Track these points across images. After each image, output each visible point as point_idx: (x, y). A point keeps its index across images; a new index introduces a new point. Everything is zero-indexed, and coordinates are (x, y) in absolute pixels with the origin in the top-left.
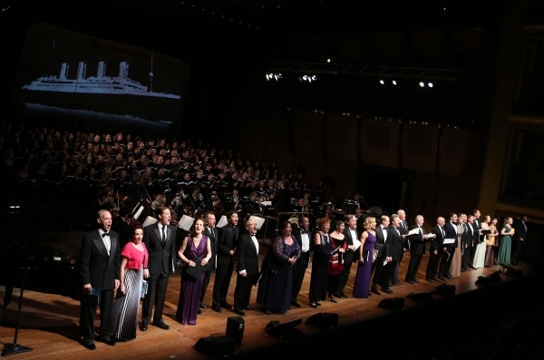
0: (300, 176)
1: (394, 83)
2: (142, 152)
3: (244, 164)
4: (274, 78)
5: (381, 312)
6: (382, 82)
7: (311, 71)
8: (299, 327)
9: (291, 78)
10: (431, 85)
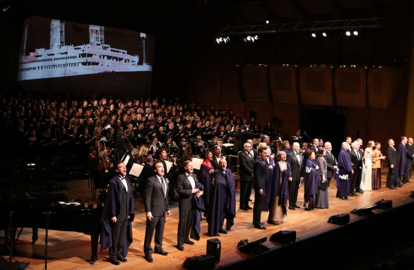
0: (253, 120)
1: (324, 35)
2: (124, 112)
3: (206, 114)
4: (223, 41)
5: (332, 226)
6: (314, 35)
7: (253, 32)
8: (264, 244)
9: (237, 40)
10: (356, 33)
